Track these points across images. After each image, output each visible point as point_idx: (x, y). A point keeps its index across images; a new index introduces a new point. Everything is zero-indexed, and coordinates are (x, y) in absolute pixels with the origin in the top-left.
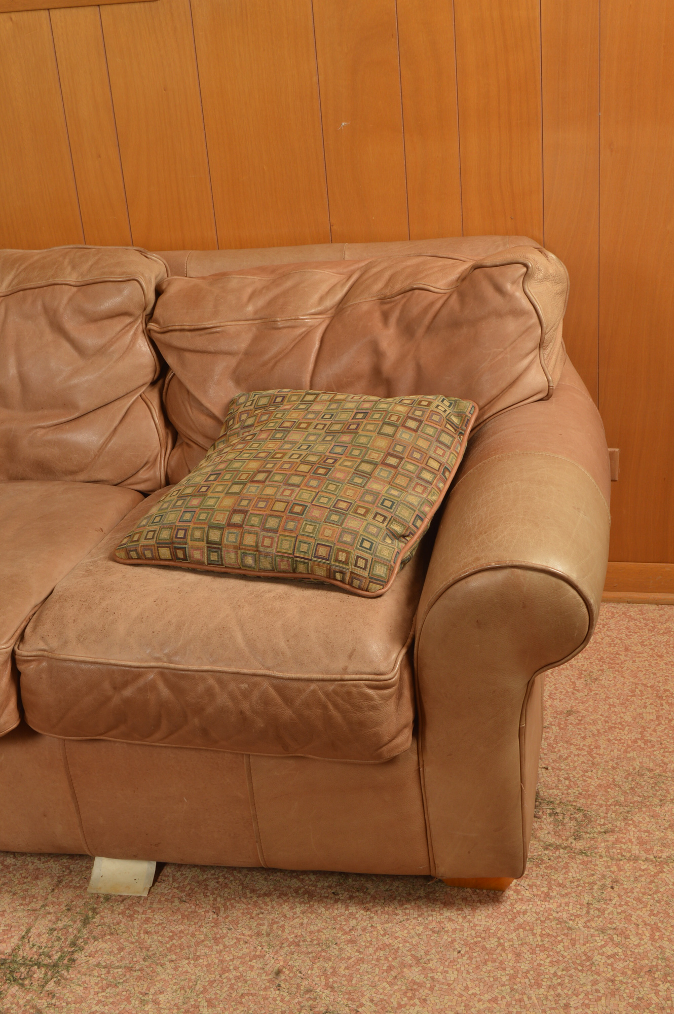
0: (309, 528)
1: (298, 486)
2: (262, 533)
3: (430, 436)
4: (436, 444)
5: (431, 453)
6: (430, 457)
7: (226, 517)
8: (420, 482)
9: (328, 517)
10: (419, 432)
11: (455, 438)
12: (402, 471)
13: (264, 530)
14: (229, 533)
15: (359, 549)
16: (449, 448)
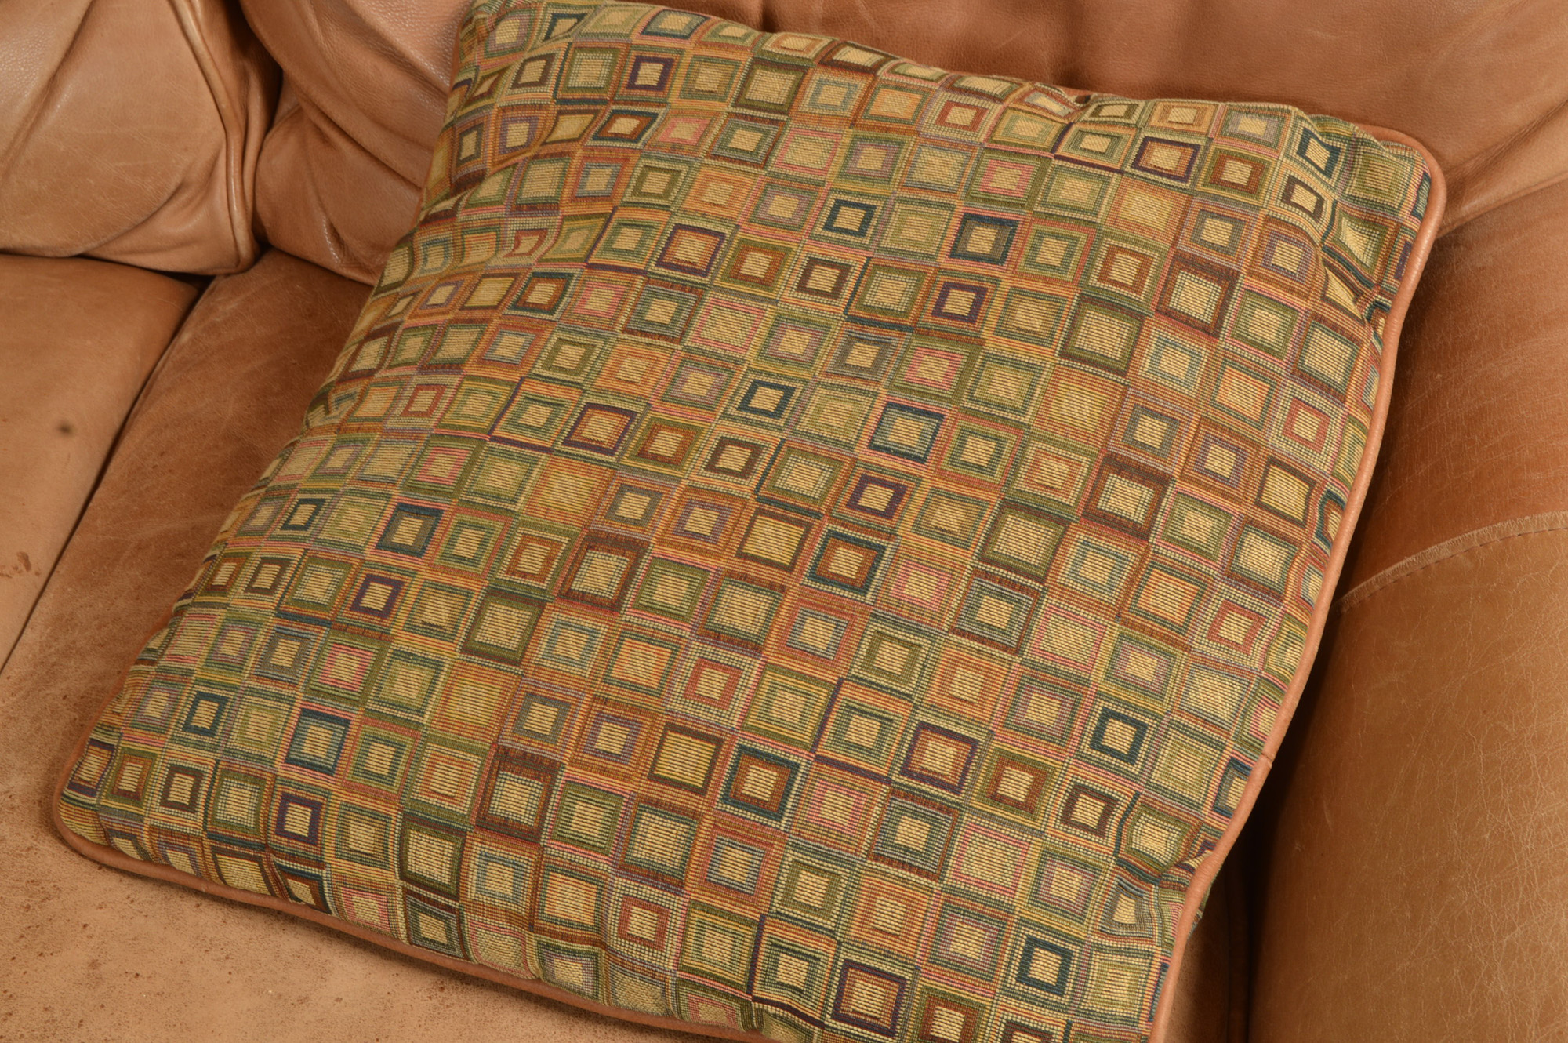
0: (811, 888)
1: (752, 646)
2: (620, 882)
3: (1269, 350)
4: (1292, 388)
5: (1276, 441)
6: (1273, 461)
7: (472, 781)
8: (1238, 595)
9: (885, 829)
10: (1224, 341)
11: (1360, 343)
12: (1168, 553)
13: (627, 869)
14: (486, 858)
15: (1015, 995)
16: (1336, 394)
